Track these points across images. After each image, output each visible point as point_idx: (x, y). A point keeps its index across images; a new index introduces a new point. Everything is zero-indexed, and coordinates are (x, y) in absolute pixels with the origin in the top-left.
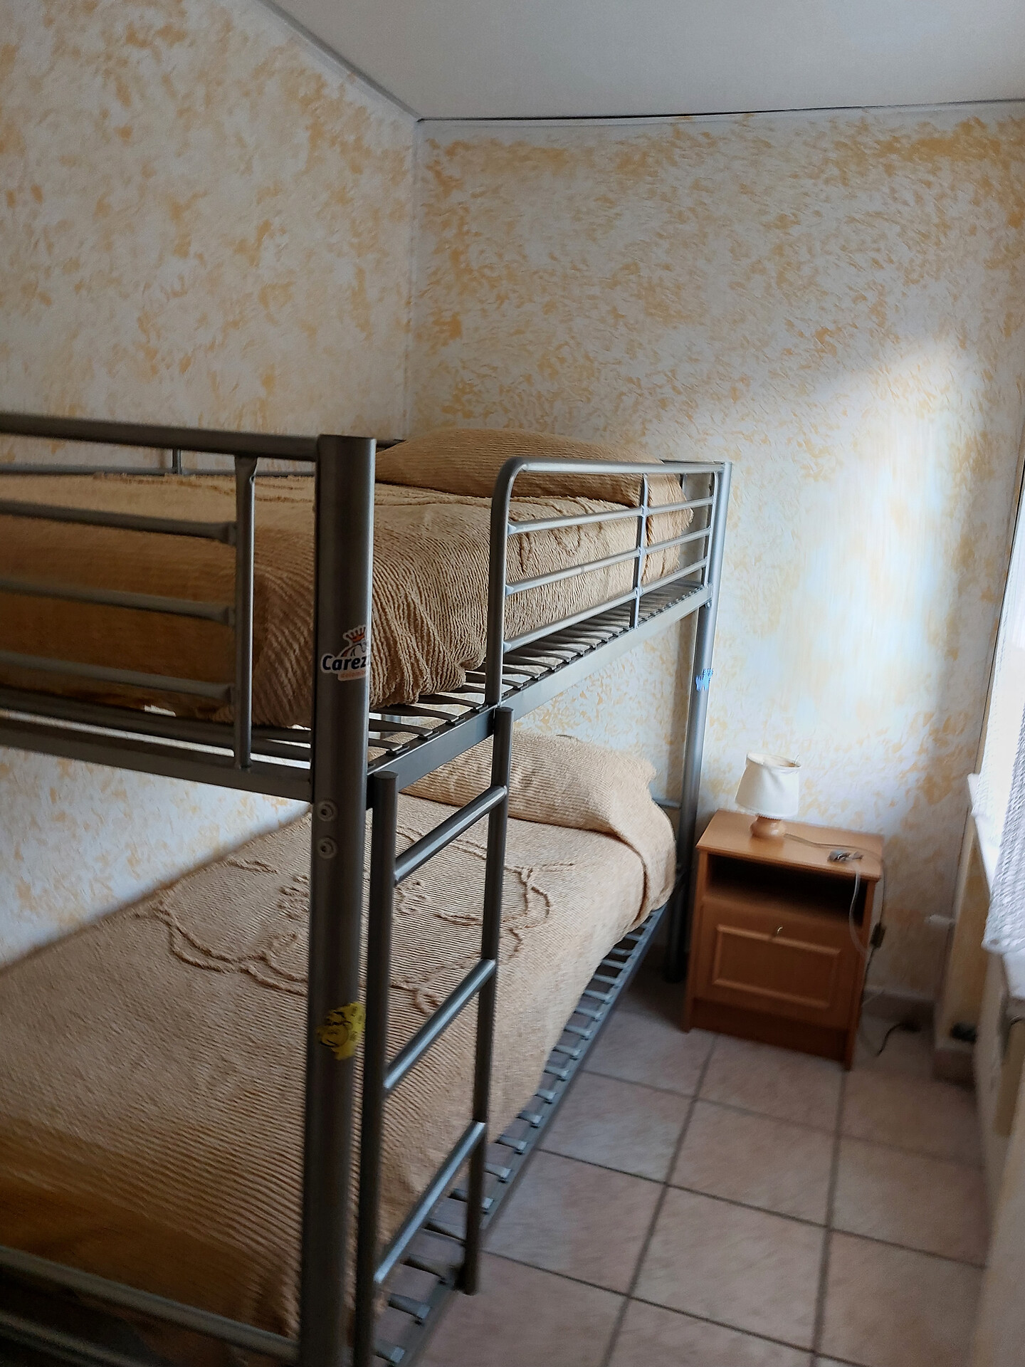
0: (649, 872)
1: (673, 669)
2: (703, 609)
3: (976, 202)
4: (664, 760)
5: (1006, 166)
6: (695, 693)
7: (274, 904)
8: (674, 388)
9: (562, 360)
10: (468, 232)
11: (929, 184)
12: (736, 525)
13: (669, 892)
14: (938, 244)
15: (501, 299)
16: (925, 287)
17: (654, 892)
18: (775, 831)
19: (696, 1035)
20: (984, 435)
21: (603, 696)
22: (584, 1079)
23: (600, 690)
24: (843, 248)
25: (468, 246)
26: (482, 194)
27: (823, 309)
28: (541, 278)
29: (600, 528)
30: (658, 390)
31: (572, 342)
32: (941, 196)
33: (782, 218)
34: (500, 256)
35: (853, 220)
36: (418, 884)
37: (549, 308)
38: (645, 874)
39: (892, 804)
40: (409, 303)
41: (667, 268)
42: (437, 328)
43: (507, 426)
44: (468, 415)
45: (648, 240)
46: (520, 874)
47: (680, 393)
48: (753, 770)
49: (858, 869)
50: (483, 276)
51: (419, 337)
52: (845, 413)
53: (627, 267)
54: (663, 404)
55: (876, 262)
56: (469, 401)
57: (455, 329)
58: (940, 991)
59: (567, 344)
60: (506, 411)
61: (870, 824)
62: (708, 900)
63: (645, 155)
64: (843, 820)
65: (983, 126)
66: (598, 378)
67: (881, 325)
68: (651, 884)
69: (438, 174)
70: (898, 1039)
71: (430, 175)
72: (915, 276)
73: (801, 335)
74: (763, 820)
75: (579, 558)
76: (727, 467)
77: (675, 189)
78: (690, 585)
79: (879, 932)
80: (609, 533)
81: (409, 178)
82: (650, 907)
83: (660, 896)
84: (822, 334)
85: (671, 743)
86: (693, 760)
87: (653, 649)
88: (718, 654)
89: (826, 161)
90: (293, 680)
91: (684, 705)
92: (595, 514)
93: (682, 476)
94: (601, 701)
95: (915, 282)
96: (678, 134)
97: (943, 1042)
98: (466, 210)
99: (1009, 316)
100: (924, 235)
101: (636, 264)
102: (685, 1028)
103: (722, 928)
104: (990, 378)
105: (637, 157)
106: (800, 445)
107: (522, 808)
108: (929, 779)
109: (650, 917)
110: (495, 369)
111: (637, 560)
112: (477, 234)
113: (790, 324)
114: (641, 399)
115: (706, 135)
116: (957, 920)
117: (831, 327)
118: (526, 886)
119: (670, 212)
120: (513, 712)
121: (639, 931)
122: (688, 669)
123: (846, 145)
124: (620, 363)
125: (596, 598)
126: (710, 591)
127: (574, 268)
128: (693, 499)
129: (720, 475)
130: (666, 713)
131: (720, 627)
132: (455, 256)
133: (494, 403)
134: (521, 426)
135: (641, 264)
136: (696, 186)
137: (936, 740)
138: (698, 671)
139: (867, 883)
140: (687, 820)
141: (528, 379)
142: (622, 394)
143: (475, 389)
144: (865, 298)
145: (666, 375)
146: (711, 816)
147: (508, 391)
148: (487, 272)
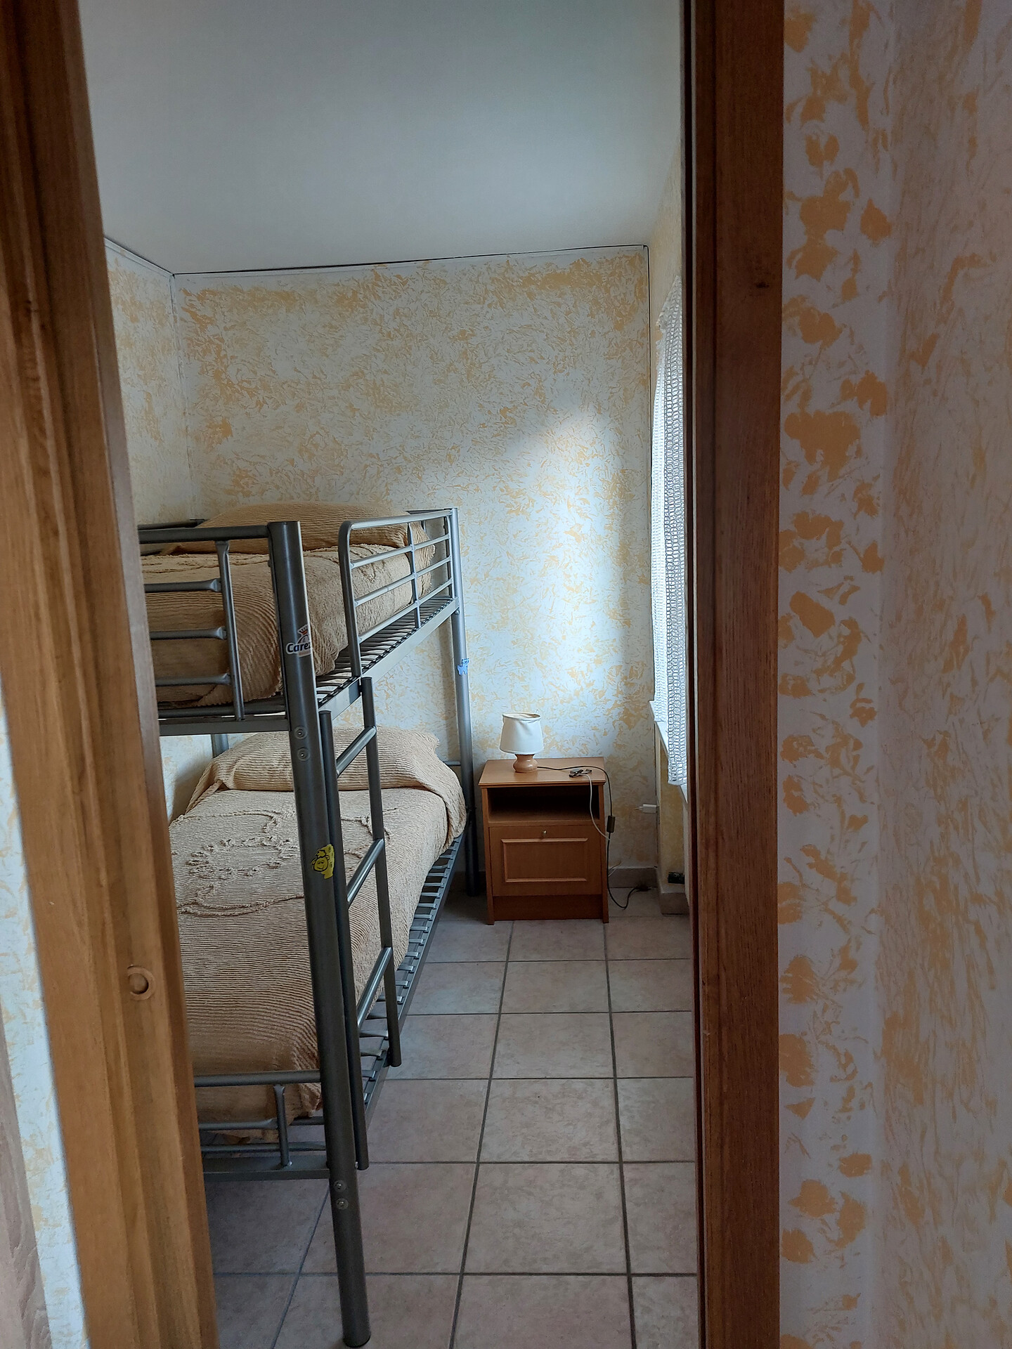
0: (449, 808)
1: (439, 663)
2: (455, 615)
3: (592, 315)
4: (444, 732)
5: (607, 291)
6: (459, 676)
7: (185, 872)
8: (405, 458)
9: (316, 446)
10: (225, 356)
11: (559, 305)
12: (466, 553)
13: (463, 824)
14: (572, 345)
15: (260, 404)
16: (568, 374)
17: (455, 822)
18: (530, 765)
19: (498, 925)
20: (623, 471)
21: (390, 692)
22: (426, 968)
23: (386, 688)
24: (508, 351)
25: (226, 367)
26: (233, 327)
27: (501, 393)
28: (289, 386)
29: (383, 563)
30: (394, 461)
31: (322, 432)
32: (568, 313)
33: (463, 332)
34: (255, 373)
35: (512, 331)
36: (287, 841)
37: (299, 408)
38: (447, 809)
39: (605, 734)
40: (184, 413)
41: (386, 372)
42: (210, 431)
43: (281, 499)
44: (247, 495)
45: (368, 354)
46: (360, 821)
47: (410, 461)
48: (509, 723)
49: (589, 778)
50: (242, 388)
51: (197, 439)
52: (529, 465)
53: (356, 374)
54: (399, 470)
55: (532, 359)
56: (247, 484)
57: (227, 430)
58: (658, 860)
59: (318, 433)
60: (278, 487)
61: (593, 750)
62: (492, 823)
63: (355, 293)
64: (574, 752)
65: (589, 265)
66: (346, 456)
67: (543, 402)
68: (452, 815)
69: (194, 315)
70: (637, 898)
71: (187, 316)
72: (560, 367)
73: (489, 412)
74: (521, 758)
75: (377, 585)
76: (454, 510)
77: (382, 317)
78: (443, 599)
79: (611, 819)
80: (389, 566)
81: (171, 319)
82: (454, 835)
83: (459, 827)
84: (504, 411)
85: (446, 718)
86: (465, 729)
87: (423, 651)
88: (470, 648)
89: (487, 291)
90: (251, 670)
91: (451, 687)
92: (378, 555)
93: (422, 522)
94: (388, 696)
95: (561, 371)
96: (377, 277)
97: (665, 889)
98: (222, 340)
99: (625, 390)
100: (562, 340)
101: (362, 372)
102: (490, 922)
103: (504, 841)
104: (621, 433)
105: (350, 294)
106: (502, 491)
107: (347, 781)
108: (626, 712)
109: (454, 842)
110: (263, 457)
111: (413, 581)
112: (232, 357)
113: (481, 406)
114: (381, 469)
115: (398, 277)
116: (660, 805)
117: (510, 406)
118: (368, 827)
119: (380, 332)
120: (373, 680)
121: (449, 852)
122: (450, 661)
123: (498, 280)
124: (361, 444)
125: (390, 611)
126: (457, 602)
127: (315, 377)
128: (434, 538)
129: (450, 517)
130: (439, 696)
131: (468, 625)
132: (217, 375)
133: (267, 483)
134: (292, 498)
135: (365, 371)
136: (397, 312)
137: (626, 684)
138: (458, 662)
139: (597, 786)
140: (467, 771)
141: (292, 461)
142: (366, 466)
143: (250, 474)
144: (529, 385)
145: (398, 450)
146: (483, 766)
147: (277, 473)
148: (245, 384)
